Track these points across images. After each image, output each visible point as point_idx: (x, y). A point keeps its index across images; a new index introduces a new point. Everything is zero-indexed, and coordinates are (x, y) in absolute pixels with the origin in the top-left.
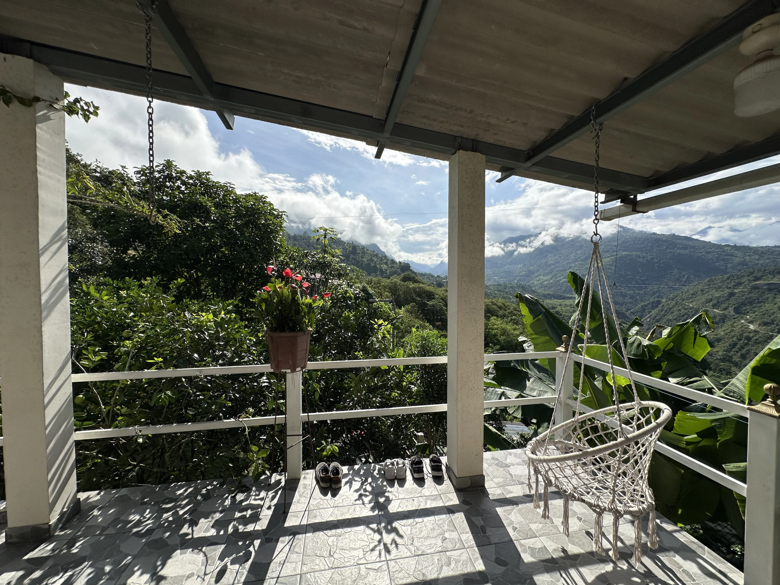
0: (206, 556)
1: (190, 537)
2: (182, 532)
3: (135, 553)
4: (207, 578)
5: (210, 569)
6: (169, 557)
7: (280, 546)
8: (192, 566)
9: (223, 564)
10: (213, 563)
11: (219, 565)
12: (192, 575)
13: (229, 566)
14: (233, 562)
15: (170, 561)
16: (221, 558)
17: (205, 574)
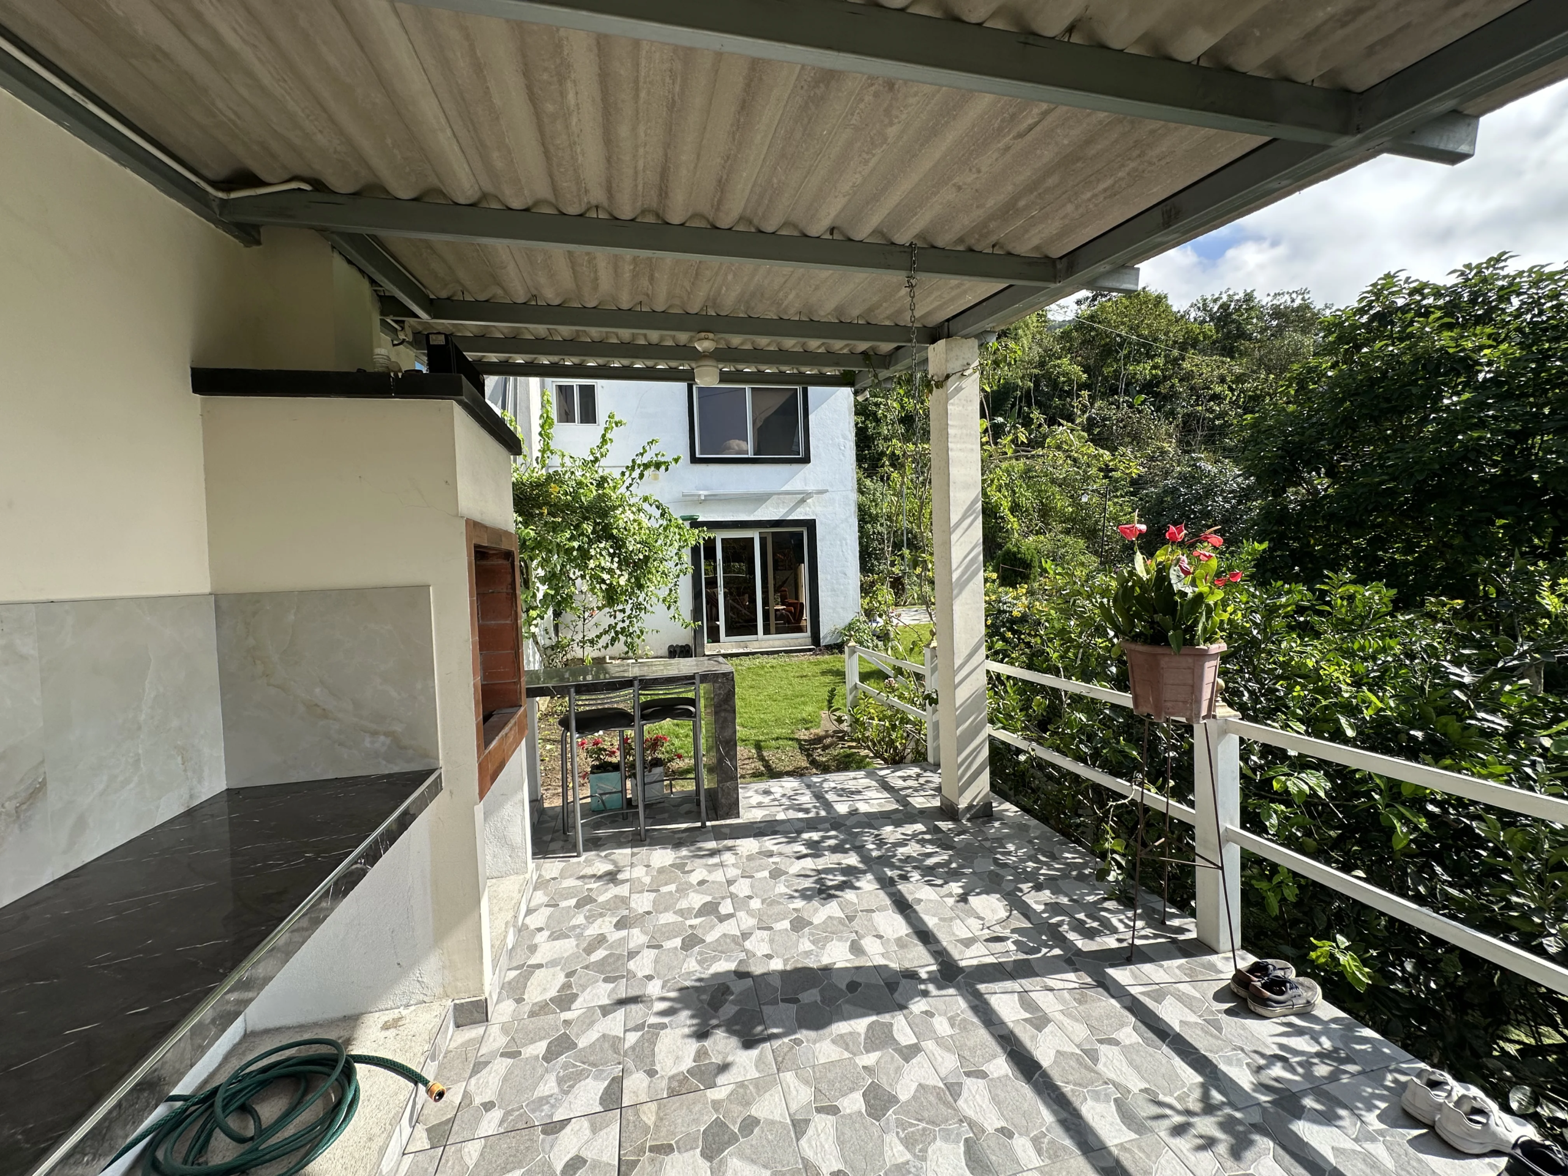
0: (1008, 917)
1: (1020, 894)
2: (1020, 886)
3: (978, 870)
4: (986, 931)
5: (997, 928)
6: (988, 893)
7: (1071, 976)
8: (990, 912)
9: (1009, 935)
10: (1004, 928)
11: (1007, 933)
12: (982, 919)
13: (1009, 942)
14: (1015, 943)
15: (984, 896)
16: (1013, 931)
17: (988, 928)
